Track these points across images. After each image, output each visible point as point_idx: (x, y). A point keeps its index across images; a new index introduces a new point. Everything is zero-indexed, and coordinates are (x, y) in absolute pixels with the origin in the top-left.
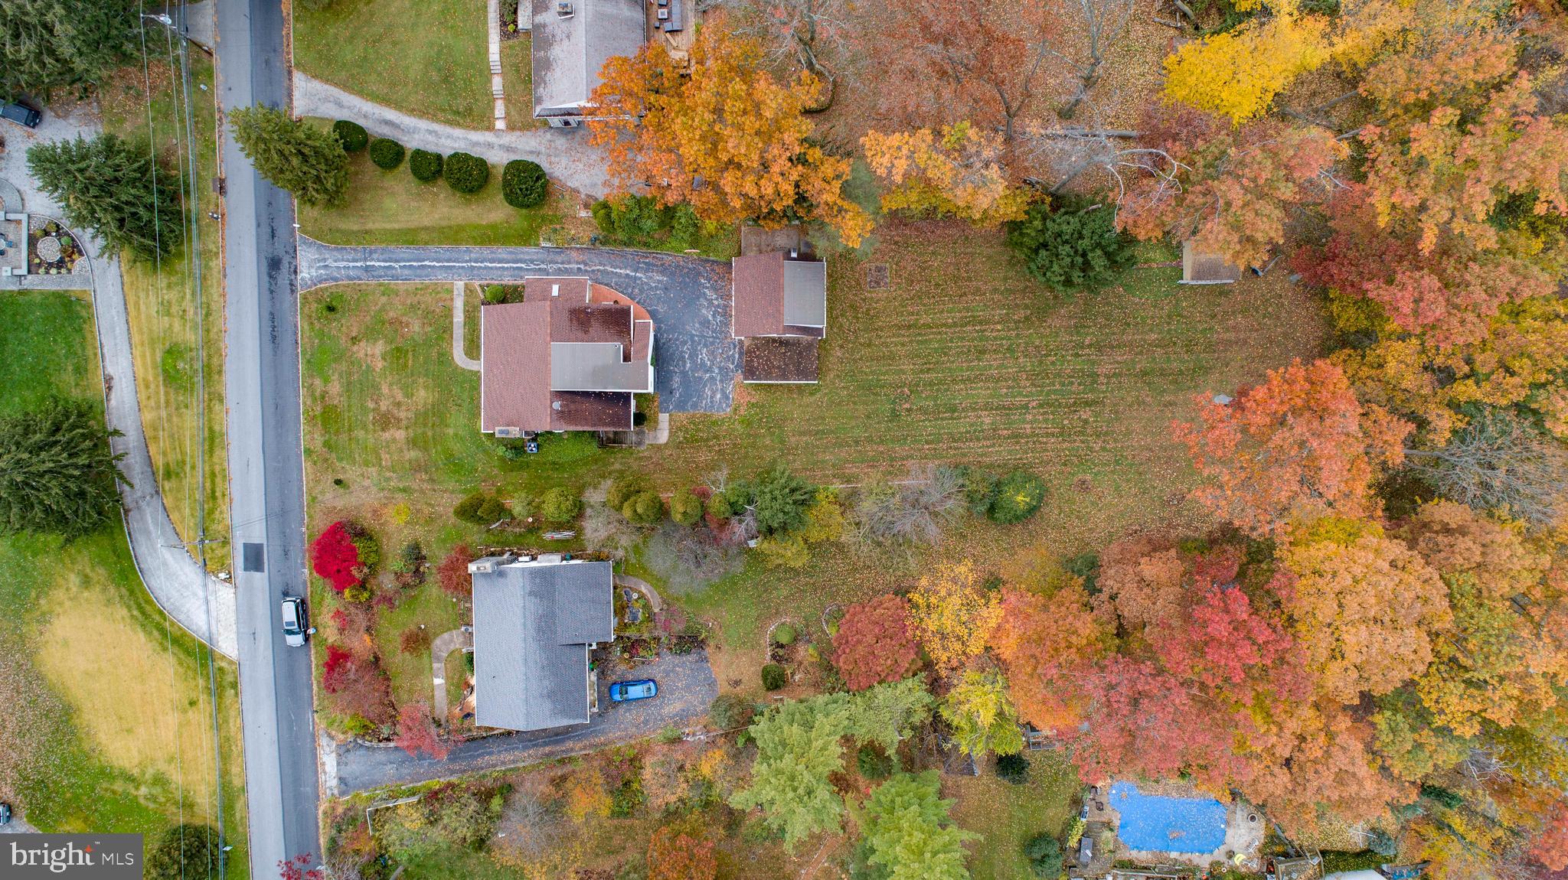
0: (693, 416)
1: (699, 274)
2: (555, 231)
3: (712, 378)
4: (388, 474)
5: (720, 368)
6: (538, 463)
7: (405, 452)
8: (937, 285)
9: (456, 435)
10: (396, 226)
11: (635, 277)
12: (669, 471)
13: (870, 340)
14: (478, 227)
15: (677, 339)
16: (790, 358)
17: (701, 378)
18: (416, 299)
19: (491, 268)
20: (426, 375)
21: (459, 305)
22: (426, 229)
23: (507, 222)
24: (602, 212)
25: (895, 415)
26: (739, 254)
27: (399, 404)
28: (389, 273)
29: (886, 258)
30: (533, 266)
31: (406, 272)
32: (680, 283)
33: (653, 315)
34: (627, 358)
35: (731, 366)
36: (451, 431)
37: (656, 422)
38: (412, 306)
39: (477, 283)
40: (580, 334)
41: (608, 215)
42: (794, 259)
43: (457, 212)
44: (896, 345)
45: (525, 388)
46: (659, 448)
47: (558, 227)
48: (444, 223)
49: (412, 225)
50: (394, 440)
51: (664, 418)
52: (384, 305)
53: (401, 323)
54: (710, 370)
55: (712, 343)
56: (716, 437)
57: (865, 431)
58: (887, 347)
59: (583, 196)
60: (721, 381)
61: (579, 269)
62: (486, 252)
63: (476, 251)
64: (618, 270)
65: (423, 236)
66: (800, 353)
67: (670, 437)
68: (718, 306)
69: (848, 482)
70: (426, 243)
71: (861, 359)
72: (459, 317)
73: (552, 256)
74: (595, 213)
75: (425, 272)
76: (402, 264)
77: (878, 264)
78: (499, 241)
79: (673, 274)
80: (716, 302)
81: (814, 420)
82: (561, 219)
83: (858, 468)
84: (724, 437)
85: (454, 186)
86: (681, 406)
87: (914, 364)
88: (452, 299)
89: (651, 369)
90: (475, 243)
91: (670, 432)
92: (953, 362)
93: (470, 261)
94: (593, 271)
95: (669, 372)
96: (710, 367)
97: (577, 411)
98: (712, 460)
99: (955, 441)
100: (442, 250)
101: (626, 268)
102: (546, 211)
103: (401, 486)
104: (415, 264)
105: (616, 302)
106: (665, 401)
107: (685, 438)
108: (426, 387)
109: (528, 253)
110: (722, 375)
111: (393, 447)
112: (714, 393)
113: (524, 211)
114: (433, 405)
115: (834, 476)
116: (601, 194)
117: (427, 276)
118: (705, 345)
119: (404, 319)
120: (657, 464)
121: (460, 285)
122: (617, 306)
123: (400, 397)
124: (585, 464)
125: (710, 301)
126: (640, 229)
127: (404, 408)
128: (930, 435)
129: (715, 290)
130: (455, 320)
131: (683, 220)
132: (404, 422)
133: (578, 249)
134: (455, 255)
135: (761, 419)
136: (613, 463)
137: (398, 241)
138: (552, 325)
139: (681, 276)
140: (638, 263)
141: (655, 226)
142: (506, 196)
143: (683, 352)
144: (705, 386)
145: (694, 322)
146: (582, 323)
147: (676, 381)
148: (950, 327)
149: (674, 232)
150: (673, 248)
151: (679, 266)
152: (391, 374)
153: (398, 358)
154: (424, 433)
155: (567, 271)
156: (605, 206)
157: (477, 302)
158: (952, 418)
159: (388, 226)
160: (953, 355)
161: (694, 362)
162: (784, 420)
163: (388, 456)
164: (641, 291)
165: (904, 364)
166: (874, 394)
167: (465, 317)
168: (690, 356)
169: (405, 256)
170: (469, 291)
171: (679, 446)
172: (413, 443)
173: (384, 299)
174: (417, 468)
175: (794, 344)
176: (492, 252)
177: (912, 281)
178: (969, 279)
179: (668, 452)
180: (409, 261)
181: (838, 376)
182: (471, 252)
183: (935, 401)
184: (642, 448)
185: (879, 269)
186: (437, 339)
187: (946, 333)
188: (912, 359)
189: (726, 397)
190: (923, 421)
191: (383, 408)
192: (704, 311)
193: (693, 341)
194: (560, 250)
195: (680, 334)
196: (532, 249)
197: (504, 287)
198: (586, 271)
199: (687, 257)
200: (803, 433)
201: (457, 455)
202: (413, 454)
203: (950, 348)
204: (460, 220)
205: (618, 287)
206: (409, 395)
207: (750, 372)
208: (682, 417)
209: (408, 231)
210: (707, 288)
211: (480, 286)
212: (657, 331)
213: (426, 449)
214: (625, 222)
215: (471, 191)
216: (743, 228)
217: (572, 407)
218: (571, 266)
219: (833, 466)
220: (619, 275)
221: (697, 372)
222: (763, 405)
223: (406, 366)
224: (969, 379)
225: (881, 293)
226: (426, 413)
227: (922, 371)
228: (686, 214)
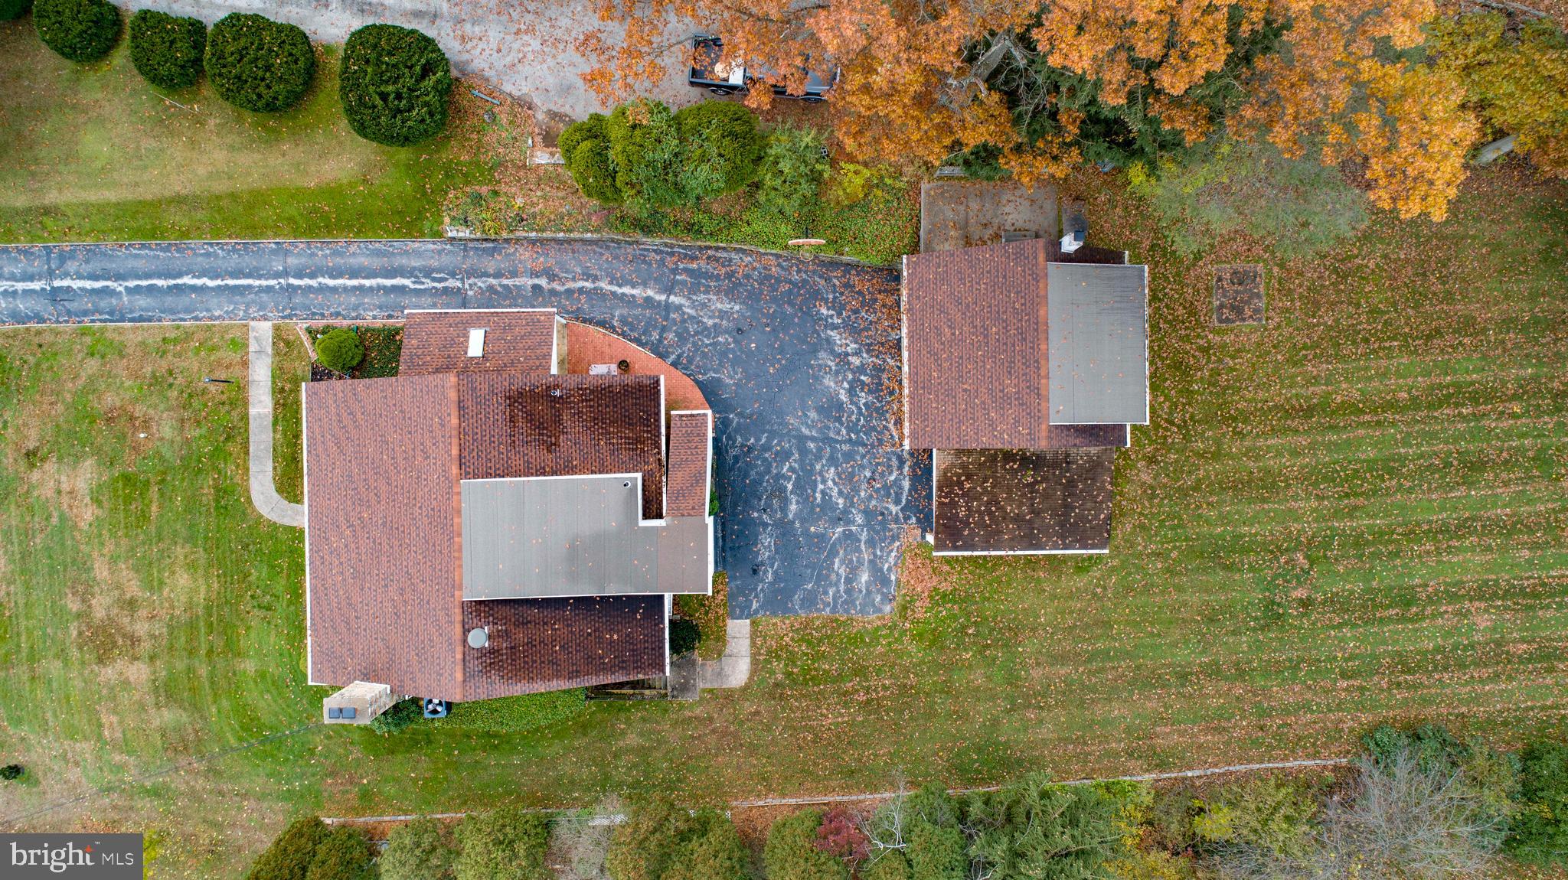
0: (807, 624)
1: (816, 295)
2: (478, 199)
3: (849, 536)
4: (117, 758)
5: (868, 513)
6: (451, 735)
7: (152, 711)
8: (1374, 311)
9: (262, 675)
10: (111, 196)
11: (668, 307)
12: (753, 750)
13: (1219, 443)
14: (296, 195)
15: (767, 448)
16: (1046, 496)
17: (822, 537)
18: (164, 364)
19: (334, 290)
20: (191, 539)
21: (261, 374)
22: (179, 200)
23: (365, 181)
24: (586, 145)
25: (1273, 615)
26: (914, 249)
27: (132, 605)
28: (103, 304)
29: (1257, 250)
30: (429, 284)
31: (142, 301)
32: (773, 317)
33: (711, 393)
34: (652, 510)
35: (894, 509)
36: (249, 666)
37: (721, 638)
38: (155, 380)
39: (300, 326)
40: (536, 454)
41: (600, 155)
42: (1068, 258)
43: (246, 159)
44: (1279, 454)
45: (402, 591)
46: (728, 697)
47: (484, 190)
48: (221, 187)
49: (147, 193)
50: (126, 683)
51: (738, 629)
52: (91, 380)
53: (132, 418)
54: (843, 518)
55: (849, 456)
56: (860, 671)
57: (1203, 652)
58: (1257, 458)
59: (540, 116)
60: (871, 543)
61: (536, 288)
62: (322, 253)
63: (300, 252)
64: (627, 290)
65: (177, 218)
66: (1071, 483)
67: (754, 672)
68: (862, 369)
69: (1162, 766)
70: (185, 234)
71: (1196, 488)
72: (261, 405)
73: (473, 260)
74: (568, 152)
75: (185, 300)
76: (132, 284)
77: (1238, 265)
78: (349, 227)
79: (753, 297)
80: (855, 361)
81: (1086, 627)
82: (492, 171)
83: (1183, 734)
84: (878, 672)
85: (227, 95)
86: (778, 602)
87: (1320, 498)
88: (245, 364)
89: (710, 521)
90: (296, 233)
91: (755, 662)
92: (1410, 491)
93: (285, 274)
94: (569, 292)
95: (751, 523)
96: (846, 511)
97: (530, 644)
98: (852, 724)
99: (1410, 671)
100: (224, 252)
101: (645, 284)
102: (456, 153)
103: (148, 784)
104: (160, 283)
105: (624, 365)
106: (741, 591)
107: (789, 675)
108: (191, 567)
109: (417, 253)
110: (871, 528)
111: (124, 698)
112: (854, 571)
113: (404, 154)
114: (208, 609)
115: (1130, 755)
116: (583, 106)
117: (187, 311)
118: (833, 461)
119: (139, 411)
120: (725, 734)
121: (263, 329)
122: (628, 379)
123: (133, 588)
124: (559, 735)
125: (843, 358)
126: (680, 190)
127: (143, 613)
128: (1351, 658)
129: (854, 331)
130: (253, 411)
131: (786, 166)
132: (146, 646)
133: (533, 242)
134: (249, 261)
135: (964, 627)
136: (623, 733)
137: (120, 230)
138: (461, 432)
139: (774, 300)
140: (675, 271)
141: (719, 179)
142: (350, 111)
143: (779, 476)
144: (833, 553)
145: (804, 408)
146: (541, 426)
147: (766, 545)
148: (1402, 410)
149: (761, 197)
150: (756, 235)
151: (768, 277)
152: (113, 535)
153: (128, 499)
154: (190, 670)
155: (510, 295)
156: (594, 130)
157: (303, 369)
158: (1402, 619)
159: (93, 196)
160: (1410, 476)
161: (806, 500)
162: (1016, 631)
163: (115, 719)
164: (682, 337)
165: (1295, 499)
166: (1226, 568)
167: (276, 404)
168: (799, 487)
169: (140, 264)
170: (283, 343)
171: (776, 692)
172: (167, 691)
173: (92, 365)
174: (178, 745)
175: (1055, 464)
176: (335, 253)
177: (1317, 305)
178: (1449, 297)
179: (749, 707)
180: (148, 276)
181: (1142, 527)
182: (287, 253)
183: (1367, 581)
184: (689, 699)
185: (1240, 278)
186: (212, 456)
187: (1393, 424)
188: (1316, 484)
189: (880, 578)
190: (1340, 626)
191: (99, 614)
192: (829, 382)
193: (803, 451)
194: (491, 243)
195: (772, 434)
196: (428, 245)
197: (361, 333)
198: (553, 293)
199: (792, 256)
200: (1062, 659)
201: (265, 719)
202: (168, 716)
203: (1403, 459)
204: (255, 180)
205: (629, 330)
206: (154, 585)
207: (951, 532)
208: (779, 625)
209: (138, 208)
210: (834, 327)
211: (309, 331)
212: (721, 427)
213: (196, 707)
214: (644, 172)
215: (271, 107)
216: (924, 186)
217: (520, 636)
218: (518, 281)
219: (1128, 730)
220: (630, 300)
221: (815, 522)
222: (969, 596)
223: (144, 516)
224: (1444, 529)
225: (1247, 332)
226: (192, 625)
227: (1336, 514)
228: (794, 150)
